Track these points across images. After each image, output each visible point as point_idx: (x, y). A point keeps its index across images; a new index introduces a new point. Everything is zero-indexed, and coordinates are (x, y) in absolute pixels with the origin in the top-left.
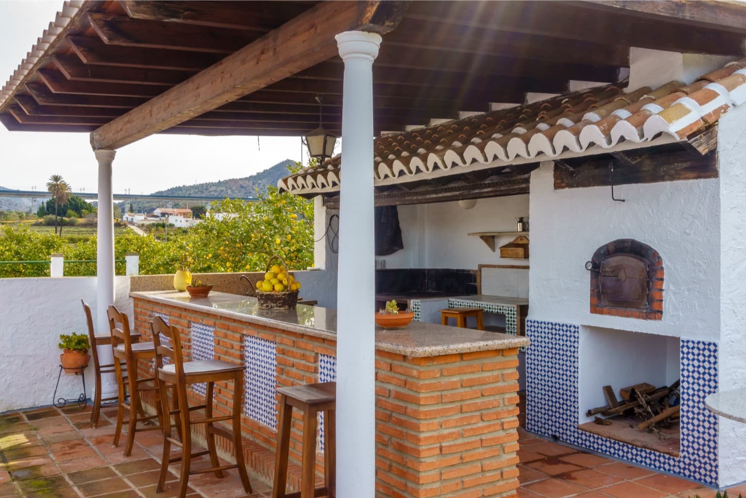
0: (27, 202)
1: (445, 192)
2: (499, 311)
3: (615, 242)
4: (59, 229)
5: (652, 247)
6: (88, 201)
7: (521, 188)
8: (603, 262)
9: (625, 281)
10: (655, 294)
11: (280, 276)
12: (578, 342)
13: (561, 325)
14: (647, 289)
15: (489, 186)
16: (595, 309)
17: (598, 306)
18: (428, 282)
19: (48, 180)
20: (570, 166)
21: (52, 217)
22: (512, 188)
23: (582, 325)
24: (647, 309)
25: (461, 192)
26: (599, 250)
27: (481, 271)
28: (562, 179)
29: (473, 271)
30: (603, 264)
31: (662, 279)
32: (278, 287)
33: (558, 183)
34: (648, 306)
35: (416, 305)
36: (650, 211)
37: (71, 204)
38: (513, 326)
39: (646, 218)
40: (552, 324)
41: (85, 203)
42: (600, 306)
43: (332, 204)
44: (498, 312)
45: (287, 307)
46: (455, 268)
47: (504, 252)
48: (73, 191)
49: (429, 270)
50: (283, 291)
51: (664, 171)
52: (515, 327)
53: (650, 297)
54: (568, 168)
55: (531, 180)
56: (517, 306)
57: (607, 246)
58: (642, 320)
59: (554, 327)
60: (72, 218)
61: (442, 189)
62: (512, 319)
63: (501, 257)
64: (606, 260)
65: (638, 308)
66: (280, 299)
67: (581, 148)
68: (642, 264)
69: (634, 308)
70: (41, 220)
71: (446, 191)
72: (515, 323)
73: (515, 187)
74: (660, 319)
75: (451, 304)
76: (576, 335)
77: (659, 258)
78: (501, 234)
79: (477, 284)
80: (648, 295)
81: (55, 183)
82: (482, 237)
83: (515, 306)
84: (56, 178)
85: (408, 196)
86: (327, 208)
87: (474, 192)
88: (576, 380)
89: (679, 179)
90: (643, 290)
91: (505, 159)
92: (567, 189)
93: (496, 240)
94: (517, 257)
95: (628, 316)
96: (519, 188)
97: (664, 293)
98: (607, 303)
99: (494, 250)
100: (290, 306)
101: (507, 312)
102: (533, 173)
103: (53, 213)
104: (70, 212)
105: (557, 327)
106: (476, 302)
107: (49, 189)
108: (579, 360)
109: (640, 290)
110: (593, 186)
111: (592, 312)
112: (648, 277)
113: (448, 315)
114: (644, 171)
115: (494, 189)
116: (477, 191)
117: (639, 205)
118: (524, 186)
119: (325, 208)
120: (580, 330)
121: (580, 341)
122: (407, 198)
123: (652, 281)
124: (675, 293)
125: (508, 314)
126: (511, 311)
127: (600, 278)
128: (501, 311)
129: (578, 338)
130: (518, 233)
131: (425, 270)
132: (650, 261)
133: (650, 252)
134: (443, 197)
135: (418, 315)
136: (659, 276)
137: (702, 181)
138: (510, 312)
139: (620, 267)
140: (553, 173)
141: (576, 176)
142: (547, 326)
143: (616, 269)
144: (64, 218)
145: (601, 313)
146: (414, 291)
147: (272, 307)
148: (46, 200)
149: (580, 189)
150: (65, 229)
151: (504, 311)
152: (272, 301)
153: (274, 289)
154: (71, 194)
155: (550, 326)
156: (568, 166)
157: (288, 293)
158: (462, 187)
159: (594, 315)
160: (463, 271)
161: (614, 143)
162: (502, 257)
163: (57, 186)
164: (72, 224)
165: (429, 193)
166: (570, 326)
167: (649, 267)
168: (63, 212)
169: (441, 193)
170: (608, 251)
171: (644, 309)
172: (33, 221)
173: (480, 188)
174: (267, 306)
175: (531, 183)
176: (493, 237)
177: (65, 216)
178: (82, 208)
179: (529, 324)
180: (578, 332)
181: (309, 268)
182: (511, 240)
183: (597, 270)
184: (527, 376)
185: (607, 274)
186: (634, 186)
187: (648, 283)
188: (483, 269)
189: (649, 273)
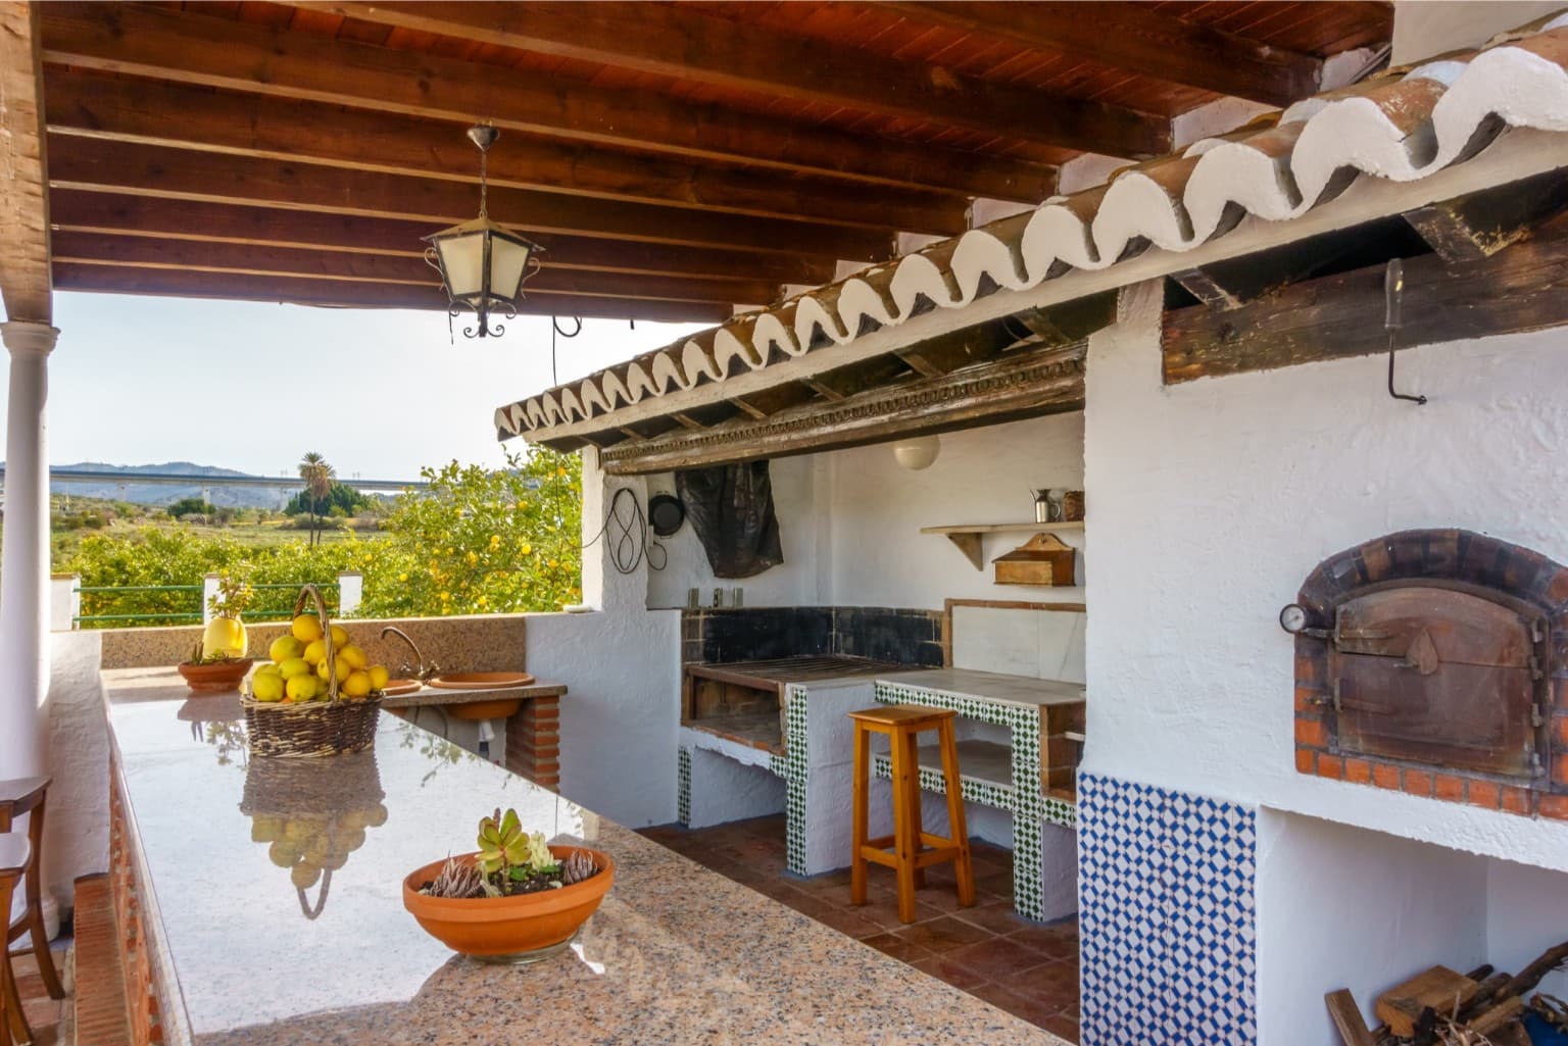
0: (273, 493)
1: (855, 418)
2: (994, 716)
3: (1389, 541)
4: (316, 534)
5: (1551, 557)
6: (364, 492)
7: (1060, 389)
8: (1342, 608)
9: (1436, 673)
11: (313, 652)
12: (1252, 860)
13: (1193, 799)
14: (1536, 707)
15: (967, 391)
16: (1311, 759)
17: (1325, 751)
18: (837, 637)
19: (300, 460)
20: (1231, 292)
21: (306, 515)
22: (1031, 391)
23: (1264, 808)
24: (1534, 779)
25: (893, 415)
26: (1327, 567)
27: (950, 614)
28: (1190, 352)
29: (934, 613)
30: (1345, 612)
32: (298, 688)
33: (1176, 366)
34: (1540, 771)
35: (797, 697)
36: (1539, 430)
37: (336, 497)
38: (1029, 757)
39: (1522, 456)
40: (1161, 792)
41: (357, 494)
42: (1332, 749)
43: (615, 462)
44: (991, 719)
45: (329, 749)
46: (894, 606)
47: (1004, 571)
48: (339, 477)
49: (839, 610)
50: (315, 698)
52: (1036, 759)
53: (1547, 736)
54: (1223, 302)
55: (1088, 364)
56: (1042, 706)
57: (1356, 552)
58: (1512, 817)
59: (1168, 803)
60: (338, 518)
61: (846, 412)
62: (1029, 740)
63: (996, 583)
64: (1354, 601)
65: (1493, 773)
66: (301, 725)
67: (1296, 198)
68: (1510, 619)
69: (1473, 770)
70: (290, 521)
71: (859, 413)
72: (1036, 750)
73: (1041, 389)
75: (881, 693)
76: (1246, 836)
78: (999, 529)
79: (944, 643)
80: (1538, 730)
81: (311, 464)
82: (952, 537)
83: (1036, 707)
84: (313, 458)
85: (770, 434)
86: (607, 473)
87: (926, 411)
88: (1247, 981)
90: (1518, 708)
91: (1016, 284)
92: (1206, 381)
93: (985, 544)
94: (1034, 583)
95: (1449, 796)
96: (1051, 391)
98: (1361, 745)
99: (980, 567)
100: (339, 746)
101: (1015, 720)
102: (1095, 340)
103: (309, 511)
104: (335, 508)
105: (1180, 805)
106: (940, 692)
107: (302, 474)
108: (1258, 919)
109: (1504, 710)
110: (1301, 361)
111: (1302, 767)
112: (1540, 665)
113: (871, 728)
114: (1511, 291)
115: (980, 399)
116: (935, 408)
117: (1487, 409)
118: (1067, 382)
119: (602, 472)
120: (1257, 822)
121: (1261, 855)
122: (766, 439)
123: (1558, 682)
125: (1018, 725)
126: (1025, 718)
127: (1333, 660)
128: (1001, 718)
129: (1252, 847)
130: (1036, 527)
131: (830, 609)
132: (1544, 605)
133: (1541, 575)
134: (850, 430)
135: (802, 720)
138: (1021, 721)
139: (1413, 625)
140: (1159, 334)
141: (1237, 336)
142: (1144, 797)
143: (1398, 636)
144: (325, 518)
145: (1339, 774)
146: (807, 656)
147: (278, 751)
148: (301, 490)
149: (1254, 376)
150: (325, 535)
151: (1007, 718)
152: (279, 732)
153: (285, 695)
154: (335, 481)
155: (1155, 800)
156: (1223, 293)
157: (328, 705)
158: (896, 401)
159: (1312, 778)
160: (912, 612)
161: (1444, 157)
162: (999, 582)
163: (313, 469)
164: (334, 527)
165: (814, 422)
166: (1225, 808)
167: (1540, 629)
168: (322, 508)
169: (843, 421)
170: (1363, 570)
171: (1521, 778)
172: (279, 523)
173: (940, 401)
174: (266, 747)
175: (1087, 374)
176: (978, 536)
177: (327, 515)
178: (354, 502)
179: (1088, 785)
180: (1252, 828)
181: (567, 607)
182: (1020, 542)
183: (1323, 633)
184: (1081, 939)
185: (1360, 648)
186: (1464, 347)
187: (1539, 688)
188: (955, 609)
189: (1537, 648)
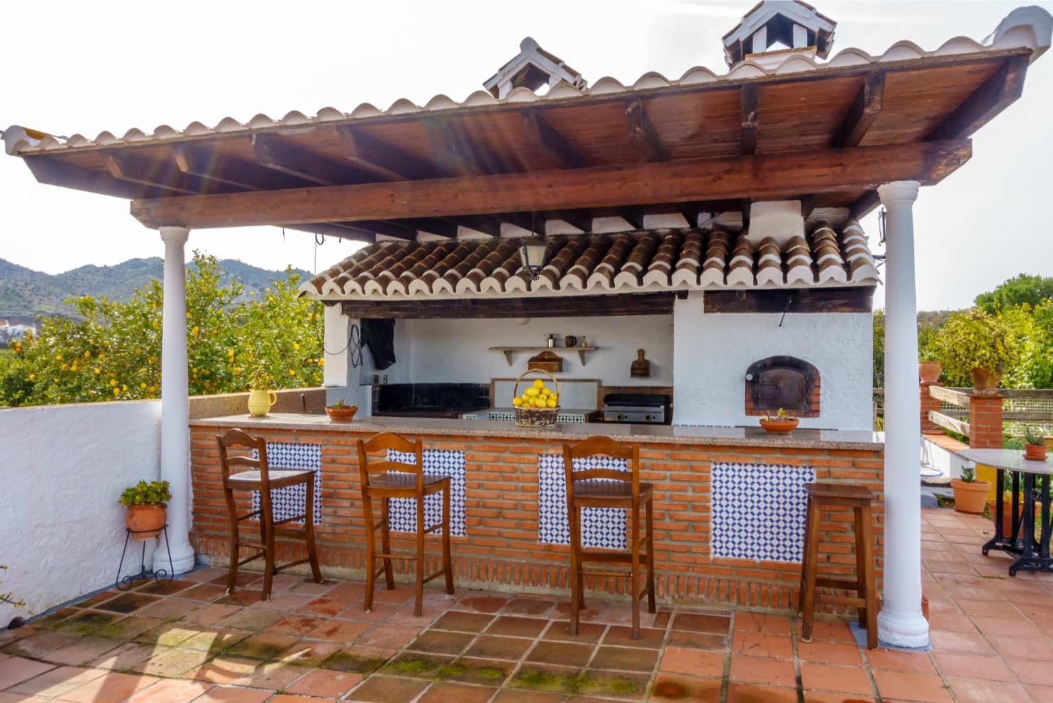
3: (772, 358)
5: (809, 362)
8: (761, 374)
9: (784, 388)
10: (813, 398)
14: (806, 394)
16: (751, 412)
17: (754, 409)
23: (734, 425)
24: (806, 409)
26: (756, 364)
27: (494, 385)
28: (716, 306)
29: (486, 385)
31: (819, 387)
33: (710, 308)
34: (807, 407)
39: (803, 339)
42: (757, 409)
47: (532, 366)
49: (418, 385)
51: (822, 305)
53: (809, 400)
57: (764, 361)
64: (764, 372)
65: (797, 409)
68: (801, 375)
69: (793, 408)
74: (818, 416)
77: (817, 370)
79: (489, 398)
80: (807, 399)
82: (502, 351)
86: (350, 317)
89: (837, 311)
90: (802, 394)
92: (718, 313)
93: (518, 355)
94: (549, 370)
97: (821, 397)
98: (765, 407)
99: (512, 364)
109: (800, 395)
111: (746, 414)
112: (807, 385)
117: (796, 330)
119: (346, 316)
123: (811, 388)
124: (831, 397)
130: (546, 349)
131: (411, 384)
132: (808, 373)
133: (808, 366)
136: (816, 384)
137: (856, 315)
139: (779, 377)
140: (703, 299)
143: (775, 382)
145: (757, 415)
159: (748, 416)
162: (531, 370)
167: (807, 377)
170: (765, 365)
171: (803, 410)
175: (676, 306)
176: (512, 351)
182: (538, 354)
185: (767, 384)
187: (807, 391)
188: (496, 383)
189: (807, 382)
